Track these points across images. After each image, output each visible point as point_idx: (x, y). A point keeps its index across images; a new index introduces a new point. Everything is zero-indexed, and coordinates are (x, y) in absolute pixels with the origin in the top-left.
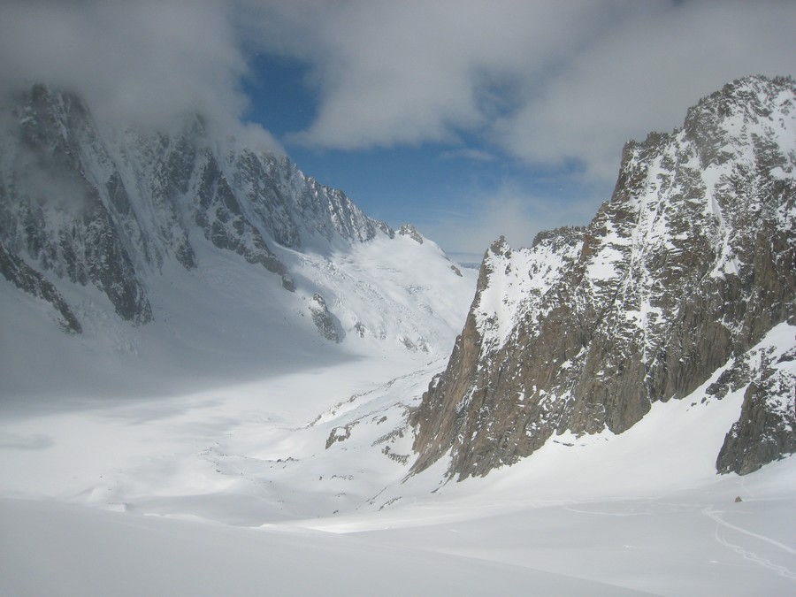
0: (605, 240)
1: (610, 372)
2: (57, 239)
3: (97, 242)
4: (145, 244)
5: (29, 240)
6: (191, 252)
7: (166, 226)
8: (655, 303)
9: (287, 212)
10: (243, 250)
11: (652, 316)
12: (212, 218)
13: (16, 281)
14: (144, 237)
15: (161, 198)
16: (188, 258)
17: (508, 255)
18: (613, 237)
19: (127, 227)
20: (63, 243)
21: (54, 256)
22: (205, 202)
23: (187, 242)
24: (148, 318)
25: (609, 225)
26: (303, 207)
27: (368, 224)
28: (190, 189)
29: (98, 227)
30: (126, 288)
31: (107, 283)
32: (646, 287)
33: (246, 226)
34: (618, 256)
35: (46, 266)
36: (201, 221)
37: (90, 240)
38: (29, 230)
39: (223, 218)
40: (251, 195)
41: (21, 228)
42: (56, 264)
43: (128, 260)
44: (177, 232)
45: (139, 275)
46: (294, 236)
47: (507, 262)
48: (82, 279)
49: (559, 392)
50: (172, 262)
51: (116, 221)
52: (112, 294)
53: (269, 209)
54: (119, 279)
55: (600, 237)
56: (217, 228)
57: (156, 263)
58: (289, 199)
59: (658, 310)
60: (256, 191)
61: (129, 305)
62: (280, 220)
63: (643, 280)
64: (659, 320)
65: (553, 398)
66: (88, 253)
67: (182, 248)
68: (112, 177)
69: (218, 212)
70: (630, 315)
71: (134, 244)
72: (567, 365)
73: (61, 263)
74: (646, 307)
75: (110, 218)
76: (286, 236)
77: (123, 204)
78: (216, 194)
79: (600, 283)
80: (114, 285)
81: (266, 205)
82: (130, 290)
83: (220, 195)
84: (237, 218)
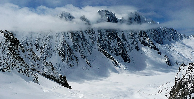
0: (189, 72)
1: (185, 92)
2: (113, 48)
3: (120, 48)
4: (129, 46)
5: (109, 48)
6: (138, 47)
7: (133, 42)
8: (193, 83)
9: (159, 36)
10: (149, 46)
11: (192, 85)
12: (142, 39)
13: (107, 57)
14: (129, 45)
15: (132, 36)
16: (137, 48)
17: (184, 66)
18: (190, 71)
19: (125, 43)
20: (114, 49)
21: (113, 51)
22: (141, 36)
23: (137, 45)
24: (130, 62)
25: (190, 69)
26: (163, 34)
27: (181, 36)
28: (137, 34)
29: (120, 45)
30: (126, 56)
31: (122, 55)
32: (192, 80)
33: (150, 41)
34: (190, 75)
35: (112, 53)
36: (140, 40)
37: (119, 48)
38: (109, 47)
39: (145, 39)
40: (151, 33)
41: (107, 46)
42: (113, 53)
43: (126, 50)
44: (135, 43)
45: (128, 53)
46: (161, 41)
47: (184, 68)
48: (118, 55)
49: (179, 93)
50: (134, 49)
51: (123, 43)
52: (123, 57)
53: (155, 36)
54: (124, 55)
55: (188, 71)
56: (143, 41)
57: (131, 50)
58: (160, 32)
59: (193, 84)
60: (152, 32)
61: (126, 60)
62: (158, 38)
63: (192, 79)
64: (192, 86)
65: (179, 94)
66: (119, 50)
67: (136, 46)
68: (122, 34)
69: (143, 38)
70: (189, 84)
71: (127, 47)
72: (181, 90)
73: (114, 52)
74: (191, 83)
75: (122, 43)
76: (159, 41)
77: (124, 39)
78: (143, 34)
79: (186, 79)
80: (123, 56)
81: (154, 35)
82: (126, 57)
83: (144, 34)
84: (148, 39)
